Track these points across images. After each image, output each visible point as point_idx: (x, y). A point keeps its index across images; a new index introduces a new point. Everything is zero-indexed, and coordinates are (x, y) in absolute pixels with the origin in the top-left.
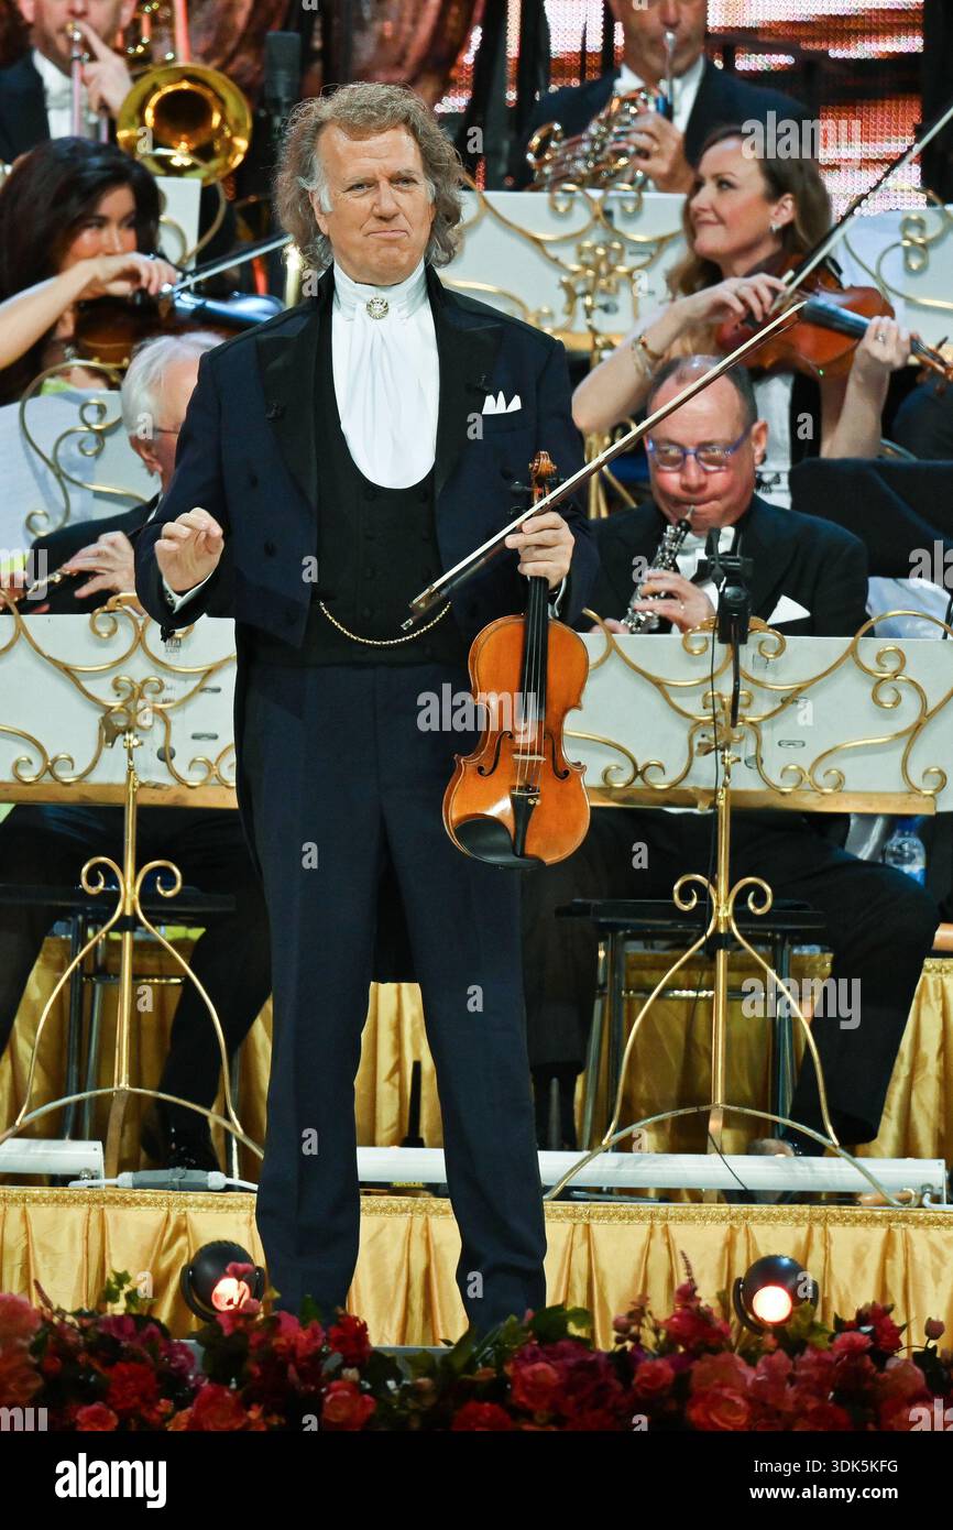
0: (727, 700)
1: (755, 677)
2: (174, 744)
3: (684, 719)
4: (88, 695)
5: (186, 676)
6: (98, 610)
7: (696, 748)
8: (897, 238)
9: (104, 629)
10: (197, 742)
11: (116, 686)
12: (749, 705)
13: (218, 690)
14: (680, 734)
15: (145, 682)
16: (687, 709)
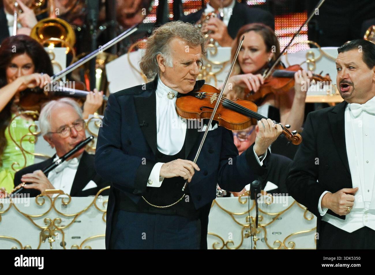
0: (254, 219)
1: (264, 210)
2: (65, 240)
3: (240, 226)
4: (36, 225)
5: (69, 217)
6: (38, 196)
7: (244, 235)
8: (304, 59)
9: (40, 203)
10: (74, 240)
11: (45, 221)
12: (261, 220)
13: (80, 222)
14: (239, 231)
15: (55, 220)
16: (241, 223)
